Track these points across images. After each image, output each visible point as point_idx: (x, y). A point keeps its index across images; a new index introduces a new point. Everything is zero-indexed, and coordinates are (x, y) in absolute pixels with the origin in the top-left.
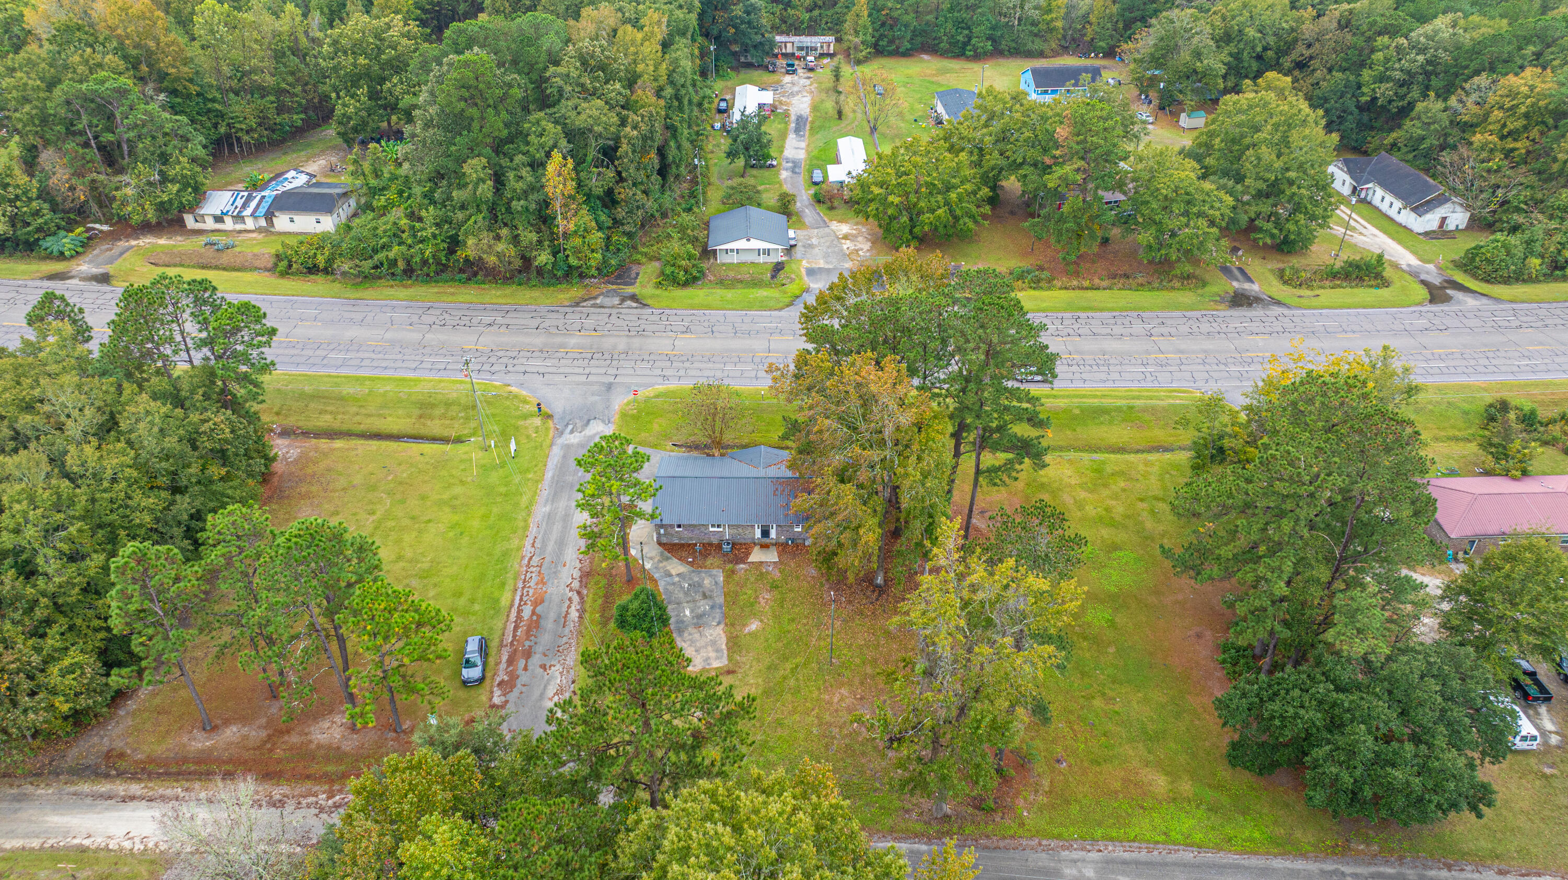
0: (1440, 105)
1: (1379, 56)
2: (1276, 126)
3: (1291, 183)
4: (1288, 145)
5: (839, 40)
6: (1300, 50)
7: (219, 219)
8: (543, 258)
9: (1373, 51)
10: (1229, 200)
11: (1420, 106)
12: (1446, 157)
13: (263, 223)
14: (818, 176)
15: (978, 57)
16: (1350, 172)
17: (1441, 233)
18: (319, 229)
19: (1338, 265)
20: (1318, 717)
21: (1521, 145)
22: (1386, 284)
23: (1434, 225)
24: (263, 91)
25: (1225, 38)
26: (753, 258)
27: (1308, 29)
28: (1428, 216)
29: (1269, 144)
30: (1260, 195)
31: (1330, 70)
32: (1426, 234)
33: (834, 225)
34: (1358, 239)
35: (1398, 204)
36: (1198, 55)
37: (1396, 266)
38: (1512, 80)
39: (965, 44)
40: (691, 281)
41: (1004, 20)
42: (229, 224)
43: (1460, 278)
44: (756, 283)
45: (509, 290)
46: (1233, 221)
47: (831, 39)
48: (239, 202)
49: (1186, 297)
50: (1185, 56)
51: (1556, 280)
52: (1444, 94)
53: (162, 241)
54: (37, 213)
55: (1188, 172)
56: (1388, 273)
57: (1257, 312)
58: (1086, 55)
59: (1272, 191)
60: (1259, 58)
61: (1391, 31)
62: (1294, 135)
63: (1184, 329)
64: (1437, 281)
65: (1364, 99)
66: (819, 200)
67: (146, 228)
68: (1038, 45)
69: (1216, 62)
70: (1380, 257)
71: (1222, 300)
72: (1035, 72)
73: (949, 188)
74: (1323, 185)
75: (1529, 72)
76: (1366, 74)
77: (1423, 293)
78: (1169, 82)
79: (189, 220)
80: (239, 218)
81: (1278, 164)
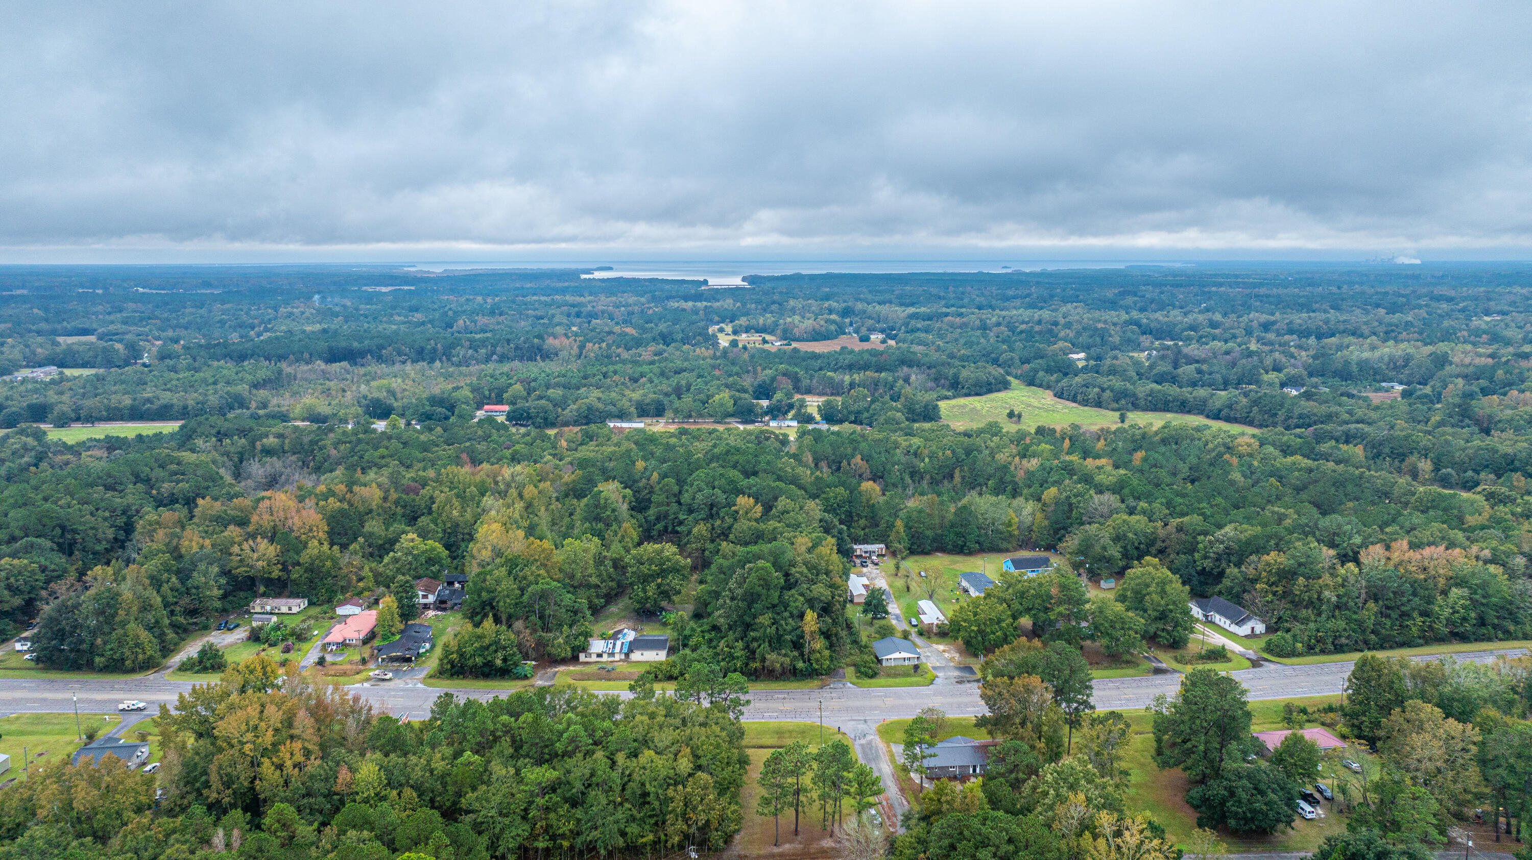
0: (1236, 570)
1: (1200, 546)
2: (1157, 584)
3: (1171, 611)
4: (1165, 593)
5: (887, 547)
6: (1159, 544)
7: (599, 655)
8: (800, 665)
9: (1198, 543)
10: (1143, 621)
11: (1228, 571)
12: (1246, 596)
13: (623, 657)
14: (914, 622)
15: (971, 553)
16: (1200, 607)
17: (1253, 635)
18: (658, 658)
19: (1203, 652)
20: (1226, 793)
21: (1280, 589)
22: (1229, 660)
23: (1249, 632)
24: (589, 586)
25: (1117, 539)
26: (901, 663)
27: (1161, 533)
28: (1244, 627)
29: (1157, 593)
30: (1157, 619)
31: (1178, 554)
32: (1246, 636)
33: (935, 646)
34: (1211, 640)
35: (1228, 622)
36: (1104, 548)
37: (1233, 652)
38: (1265, 558)
39: (962, 547)
40: (874, 675)
41: (983, 531)
42: (605, 658)
43: (1266, 656)
44: (906, 675)
45: (782, 683)
46: (1146, 631)
47: (882, 546)
48: (611, 646)
49: (1131, 671)
50: (1098, 549)
51: (1312, 654)
52: (1238, 565)
53: (572, 668)
54: (514, 655)
55: (1119, 607)
56: (1229, 655)
57: (1168, 676)
58: (1034, 549)
59: (1162, 616)
60: (1137, 548)
61: (1205, 533)
62: (1168, 588)
63: (1134, 685)
64: (1254, 657)
65: (1199, 568)
66: (921, 634)
67: (564, 661)
68: (1004, 545)
69: (1115, 552)
70: (1223, 647)
71: (1149, 672)
72: (1013, 561)
73: (999, 621)
74: (1187, 612)
75: (1272, 554)
76: (1196, 555)
77: (1248, 663)
78: (1091, 564)
79: (582, 657)
80: (612, 654)
81: (1163, 602)
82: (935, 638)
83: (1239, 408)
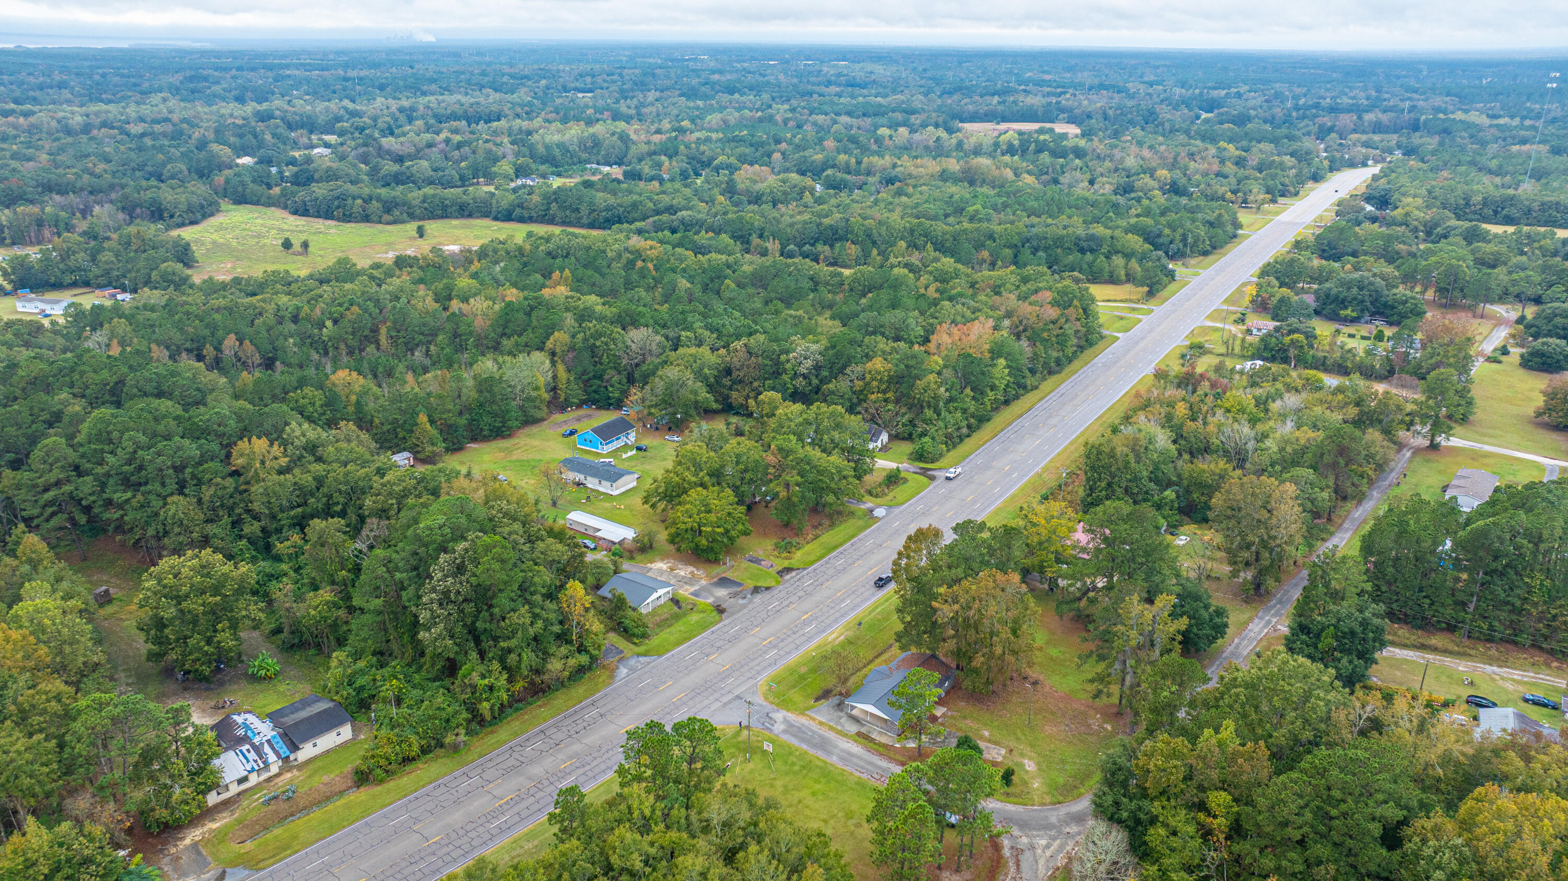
1: (787, 366)
5: (414, 455)
13: (282, 763)
14: (590, 544)
17: (884, 448)
19: (883, 479)
21: (890, 395)
22: (906, 480)
23: (881, 445)
26: (657, 603)
27: (736, 361)
28: (879, 441)
32: (881, 450)
33: (653, 566)
36: (694, 392)
37: (900, 470)
38: (872, 366)
39: (500, 428)
41: (514, 403)
43: (923, 465)
44: (674, 616)
45: (560, 696)
48: (252, 756)
49: (857, 522)
52: (831, 378)
53: (214, 826)
58: (564, 410)
61: (786, 352)
64: (920, 471)
66: (620, 556)
70: (897, 468)
72: (596, 432)
75: (876, 360)
77: (923, 478)
79: (212, 798)
82: (639, 557)
83: (532, 206)
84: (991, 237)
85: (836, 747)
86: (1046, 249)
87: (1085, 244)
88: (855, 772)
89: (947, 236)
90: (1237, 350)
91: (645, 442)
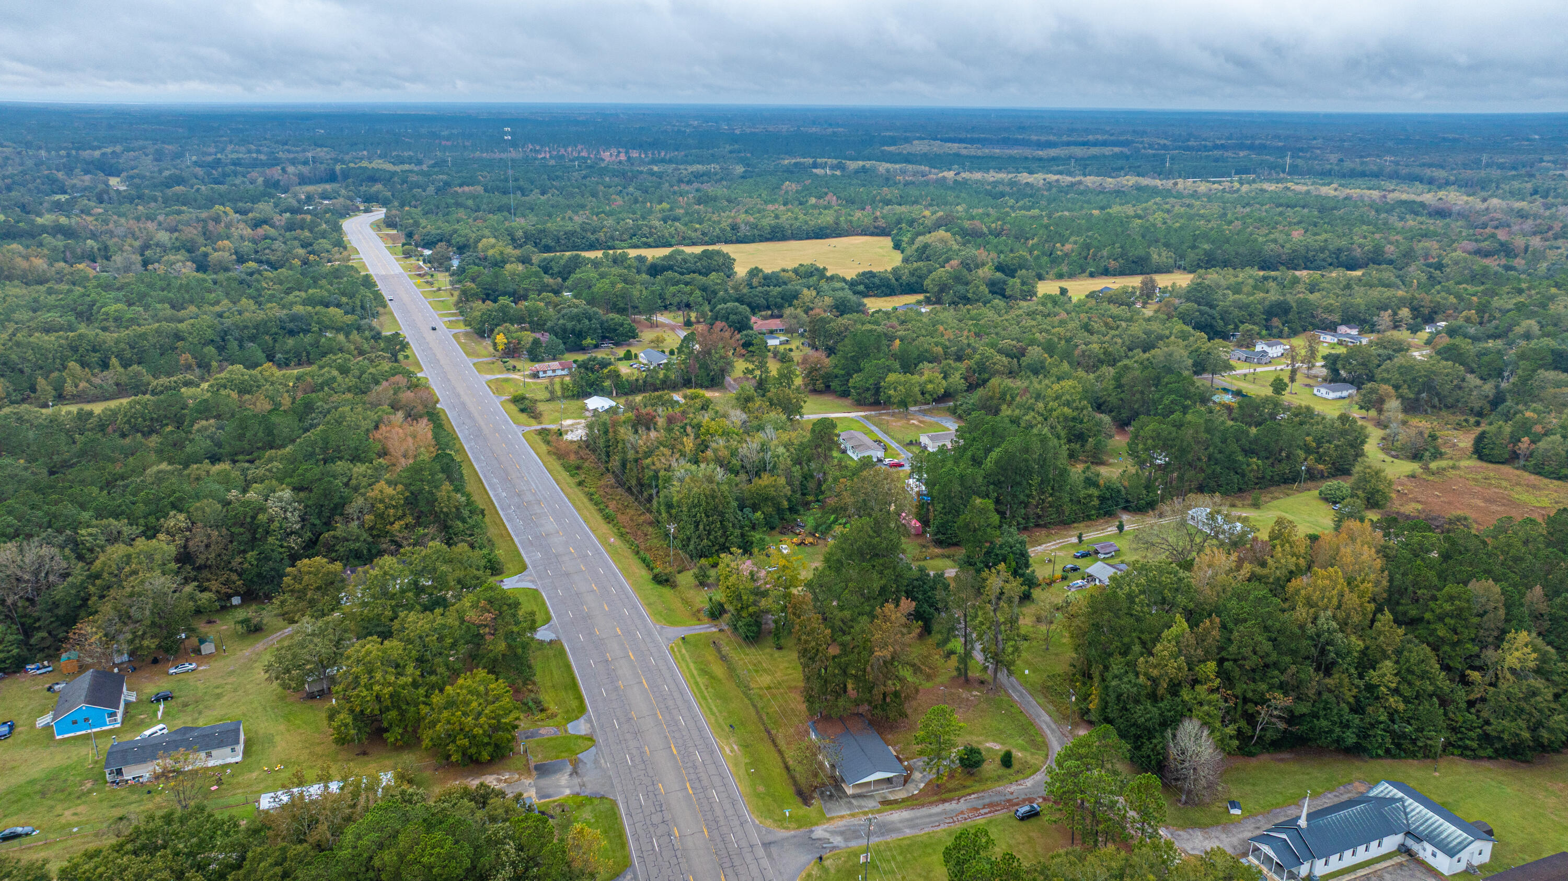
84: (178, 337)
85: (893, 822)
86: (253, 338)
87: (291, 325)
88: (935, 829)
89: (122, 345)
90: (559, 393)
91: (151, 688)
